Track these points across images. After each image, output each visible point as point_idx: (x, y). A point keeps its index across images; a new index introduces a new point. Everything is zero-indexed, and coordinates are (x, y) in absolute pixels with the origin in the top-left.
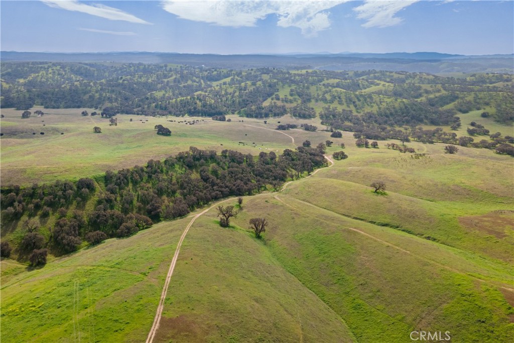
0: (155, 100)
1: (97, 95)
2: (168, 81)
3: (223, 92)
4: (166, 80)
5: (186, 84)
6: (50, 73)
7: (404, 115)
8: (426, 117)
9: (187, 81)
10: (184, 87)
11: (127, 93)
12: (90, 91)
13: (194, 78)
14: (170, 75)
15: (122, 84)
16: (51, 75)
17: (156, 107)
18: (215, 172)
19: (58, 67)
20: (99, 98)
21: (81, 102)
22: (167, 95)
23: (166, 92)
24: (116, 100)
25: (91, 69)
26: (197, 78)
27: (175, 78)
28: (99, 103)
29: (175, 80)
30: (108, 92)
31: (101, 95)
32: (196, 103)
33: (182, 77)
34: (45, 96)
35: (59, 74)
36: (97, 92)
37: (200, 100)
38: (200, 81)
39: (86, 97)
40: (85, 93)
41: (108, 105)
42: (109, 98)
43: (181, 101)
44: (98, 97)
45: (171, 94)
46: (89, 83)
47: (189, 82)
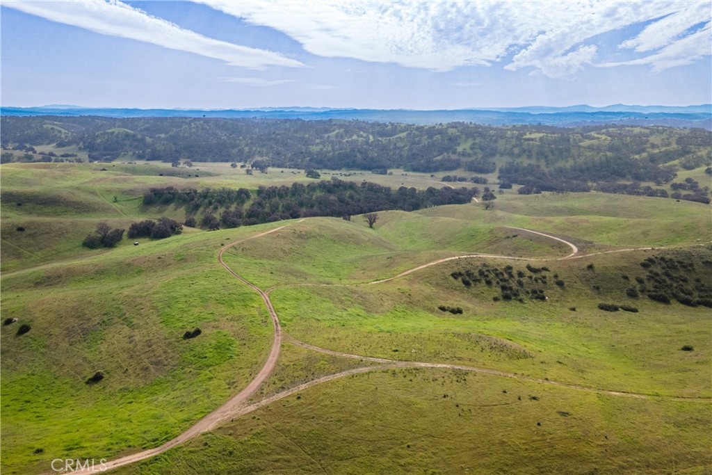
0: (310, 154)
1: (247, 149)
2: (329, 136)
3: (392, 147)
4: (326, 136)
5: (350, 139)
6: (193, 128)
7: (604, 169)
8: (630, 172)
9: (351, 136)
10: (347, 142)
11: (280, 148)
12: (239, 145)
13: (361, 133)
14: (332, 129)
15: (275, 139)
16: (193, 130)
17: (310, 160)
18: (351, 197)
19: (201, 122)
20: (249, 152)
21: (229, 156)
22: (324, 150)
23: (325, 146)
24: (267, 154)
25: (239, 124)
26: (364, 132)
27: (338, 133)
28: (249, 157)
29: (337, 136)
30: (259, 146)
31: (251, 149)
32: (355, 156)
33: (346, 132)
34: (192, 149)
35: (203, 129)
36: (246, 145)
37: (361, 153)
38: (368, 136)
39: (235, 151)
40: (234, 147)
41: (258, 158)
42: (259, 152)
43: (339, 154)
44: (248, 150)
45: (330, 149)
46: (238, 137)
47: (355, 137)
